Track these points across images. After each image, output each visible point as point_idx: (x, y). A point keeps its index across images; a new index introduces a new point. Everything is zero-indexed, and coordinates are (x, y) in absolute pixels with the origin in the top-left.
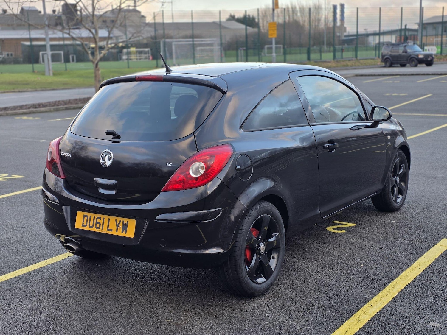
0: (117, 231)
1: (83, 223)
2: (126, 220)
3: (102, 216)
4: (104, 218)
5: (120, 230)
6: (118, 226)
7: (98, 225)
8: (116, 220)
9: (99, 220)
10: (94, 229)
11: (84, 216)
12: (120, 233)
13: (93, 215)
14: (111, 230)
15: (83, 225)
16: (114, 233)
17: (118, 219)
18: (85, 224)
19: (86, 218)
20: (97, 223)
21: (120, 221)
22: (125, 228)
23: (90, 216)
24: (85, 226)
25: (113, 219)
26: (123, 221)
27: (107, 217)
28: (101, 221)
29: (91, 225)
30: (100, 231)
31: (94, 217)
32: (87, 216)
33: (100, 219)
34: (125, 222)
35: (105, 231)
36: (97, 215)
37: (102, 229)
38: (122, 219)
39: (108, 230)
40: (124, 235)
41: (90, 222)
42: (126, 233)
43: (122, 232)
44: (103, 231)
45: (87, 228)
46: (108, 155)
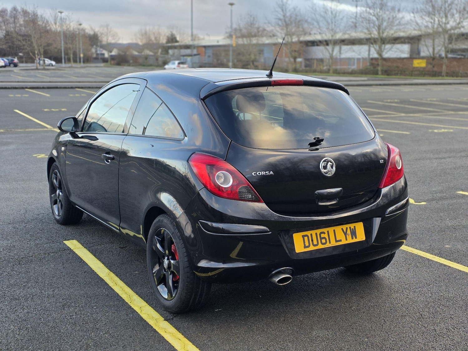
0: (346, 240)
1: (305, 245)
2: (352, 226)
3: (325, 230)
4: (328, 232)
5: (349, 237)
6: (345, 234)
7: (324, 241)
8: (342, 229)
9: (323, 235)
10: (320, 246)
11: (303, 236)
12: (350, 240)
13: (313, 232)
14: (340, 241)
15: (305, 247)
16: (344, 242)
17: (344, 227)
18: (307, 244)
19: (306, 238)
20: (321, 238)
21: (347, 228)
22: (354, 233)
23: (311, 235)
24: (309, 246)
25: (338, 229)
26: (350, 228)
27: (331, 230)
28: (326, 236)
29: (315, 243)
30: (328, 245)
31: (316, 234)
32: (307, 236)
33: (324, 233)
34: (352, 227)
35: (333, 243)
36: (318, 231)
37: (330, 243)
38: (348, 226)
39: (337, 241)
40: (355, 240)
41: (312, 240)
42: (356, 238)
43: (352, 238)
44: (331, 245)
45: (312, 248)
46: (329, 163)
